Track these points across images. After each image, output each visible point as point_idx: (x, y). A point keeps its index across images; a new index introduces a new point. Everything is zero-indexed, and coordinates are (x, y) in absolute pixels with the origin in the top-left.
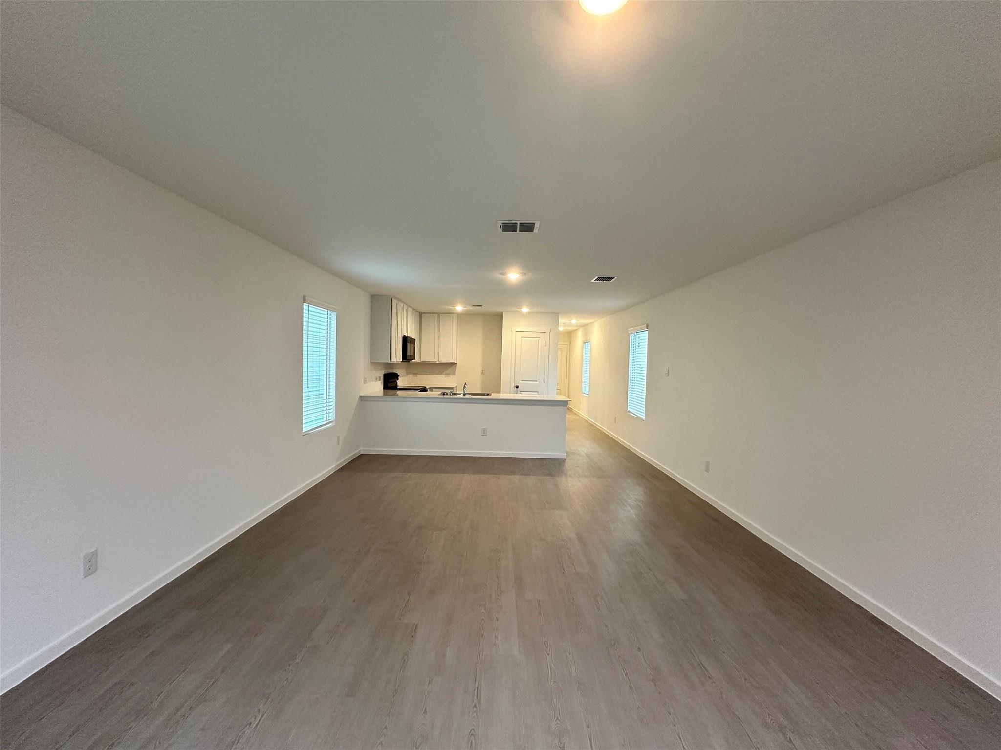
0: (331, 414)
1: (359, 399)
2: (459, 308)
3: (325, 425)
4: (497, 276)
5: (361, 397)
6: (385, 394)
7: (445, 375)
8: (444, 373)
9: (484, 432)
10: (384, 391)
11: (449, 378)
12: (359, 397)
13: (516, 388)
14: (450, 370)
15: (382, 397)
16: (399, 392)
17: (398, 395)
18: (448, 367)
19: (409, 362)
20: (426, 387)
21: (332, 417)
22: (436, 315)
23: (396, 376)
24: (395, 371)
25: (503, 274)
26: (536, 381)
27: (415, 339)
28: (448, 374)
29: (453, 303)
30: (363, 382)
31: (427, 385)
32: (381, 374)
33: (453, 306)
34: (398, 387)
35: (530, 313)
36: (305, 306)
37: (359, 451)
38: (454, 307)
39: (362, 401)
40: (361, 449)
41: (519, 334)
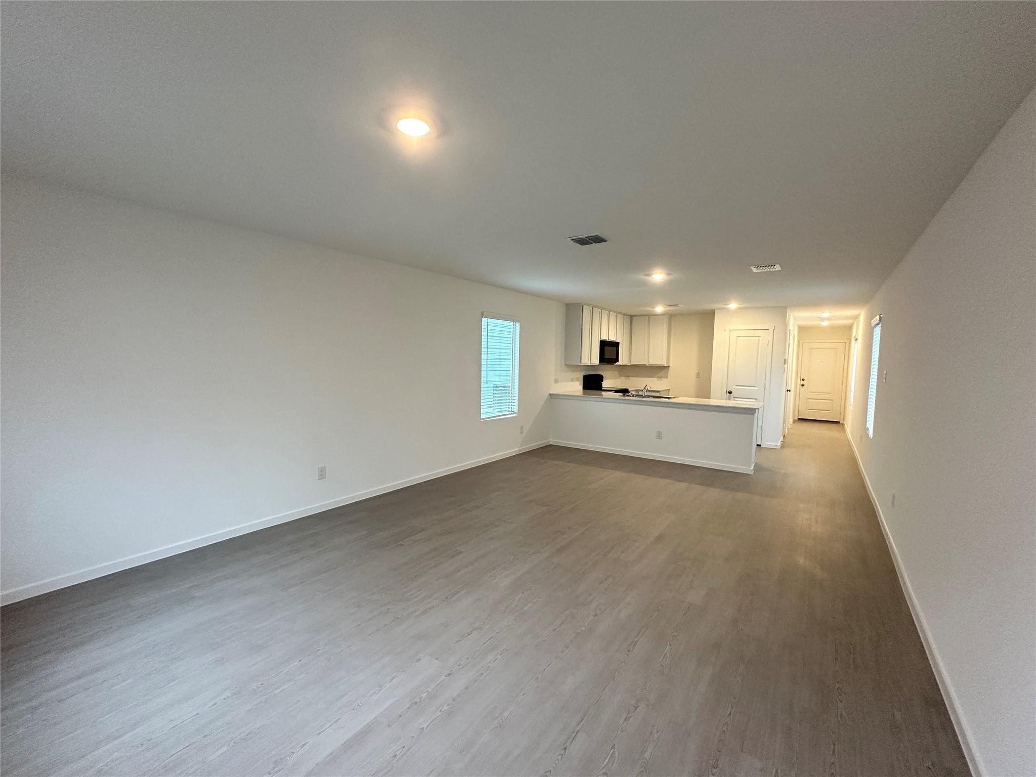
0: (515, 407)
1: (548, 397)
2: (659, 309)
3: (509, 414)
4: (641, 277)
5: (550, 395)
6: (584, 394)
7: (657, 377)
8: (656, 376)
9: (659, 436)
10: (584, 391)
11: (661, 382)
12: (548, 394)
13: (728, 394)
14: (662, 374)
15: (580, 396)
16: (603, 393)
17: (602, 395)
18: (659, 370)
19: (613, 364)
20: (628, 389)
21: (516, 409)
22: (647, 317)
23: (600, 378)
24: (600, 373)
25: (648, 275)
26: (755, 387)
27: (619, 343)
28: (660, 377)
29: (653, 305)
30: (553, 381)
31: (631, 387)
32: (580, 375)
33: (652, 308)
34: (603, 389)
35: (739, 309)
36: (484, 319)
37: (549, 442)
38: (654, 308)
39: (551, 398)
40: (551, 440)
41: (735, 334)
